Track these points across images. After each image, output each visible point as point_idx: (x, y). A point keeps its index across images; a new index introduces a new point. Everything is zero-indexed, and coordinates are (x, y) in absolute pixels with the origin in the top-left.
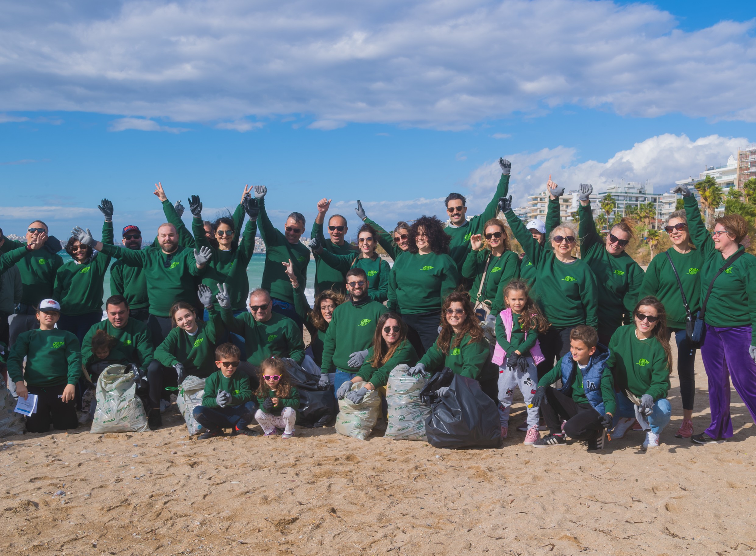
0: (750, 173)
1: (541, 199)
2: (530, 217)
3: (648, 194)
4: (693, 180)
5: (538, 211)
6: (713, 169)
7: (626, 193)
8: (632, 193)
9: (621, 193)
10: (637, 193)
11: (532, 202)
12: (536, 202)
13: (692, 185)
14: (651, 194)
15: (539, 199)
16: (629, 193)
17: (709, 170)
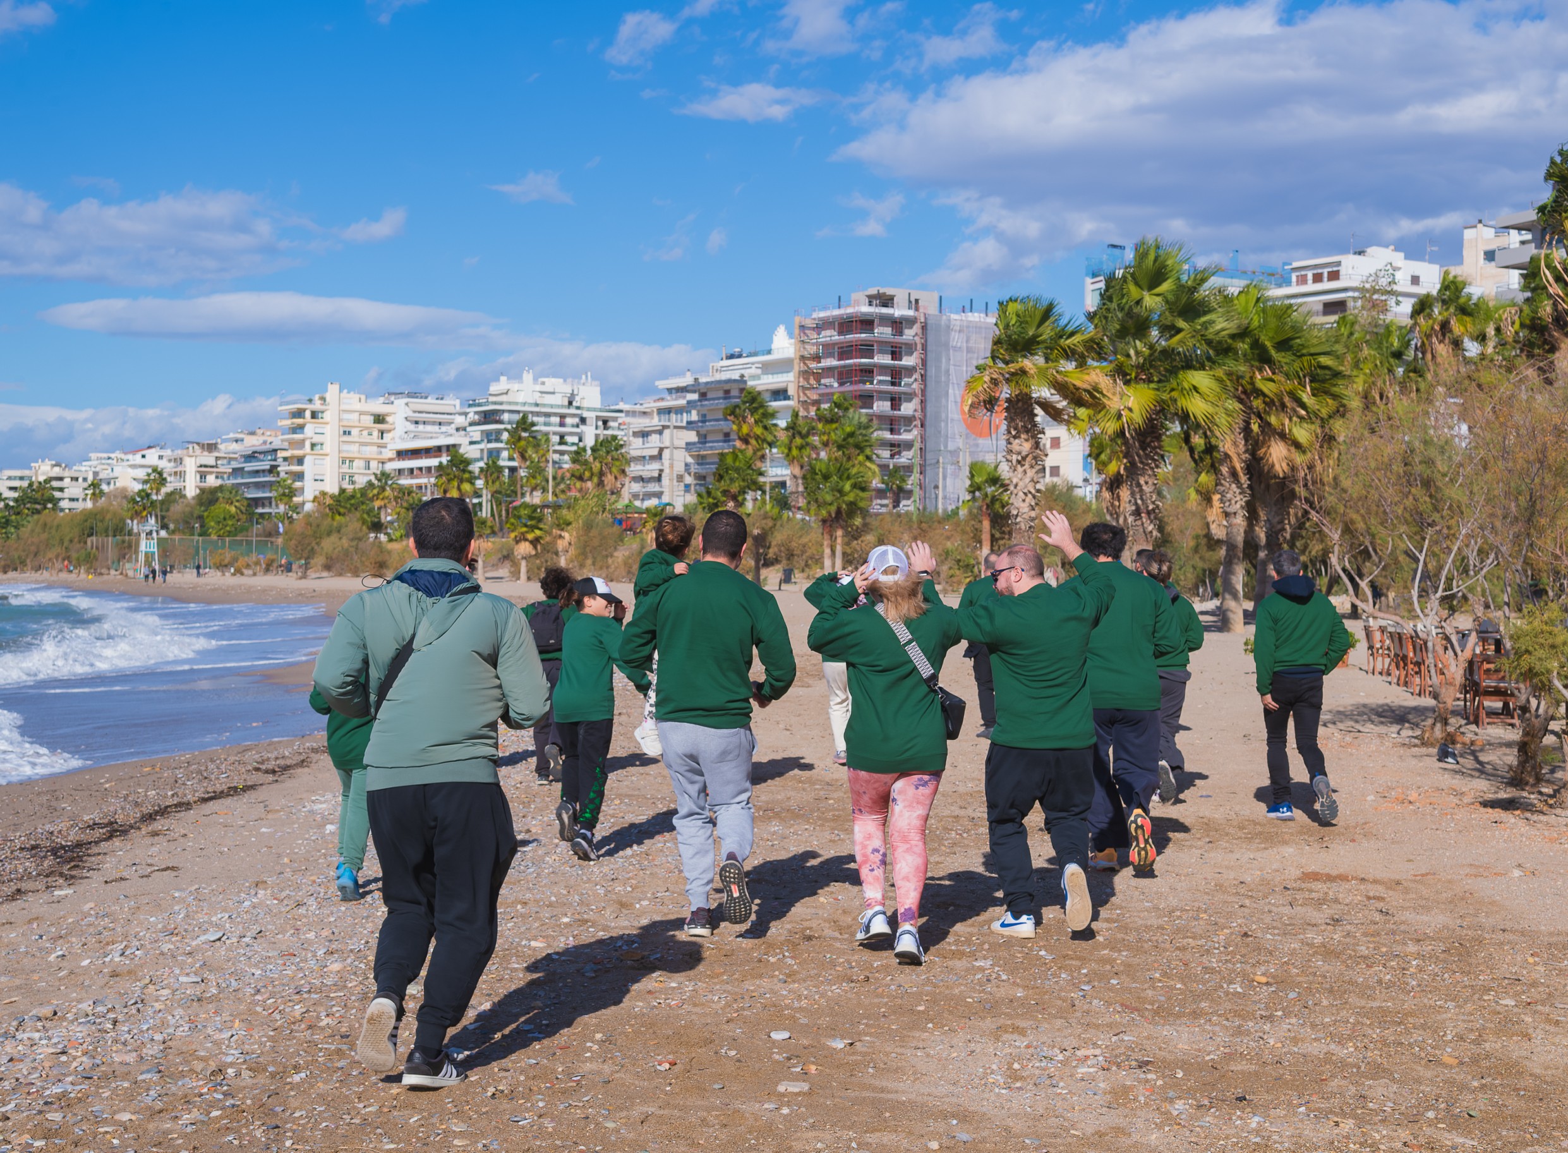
0: (823, 369)
1: (314, 415)
2: (285, 459)
3: (589, 409)
4: (696, 380)
5: (308, 445)
6: (740, 356)
7: (537, 405)
8: (552, 406)
9: (524, 404)
10: (562, 406)
11: (288, 422)
12: (299, 421)
13: (694, 392)
14: (594, 410)
15: (308, 414)
16: (544, 405)
17: (731, 357)
